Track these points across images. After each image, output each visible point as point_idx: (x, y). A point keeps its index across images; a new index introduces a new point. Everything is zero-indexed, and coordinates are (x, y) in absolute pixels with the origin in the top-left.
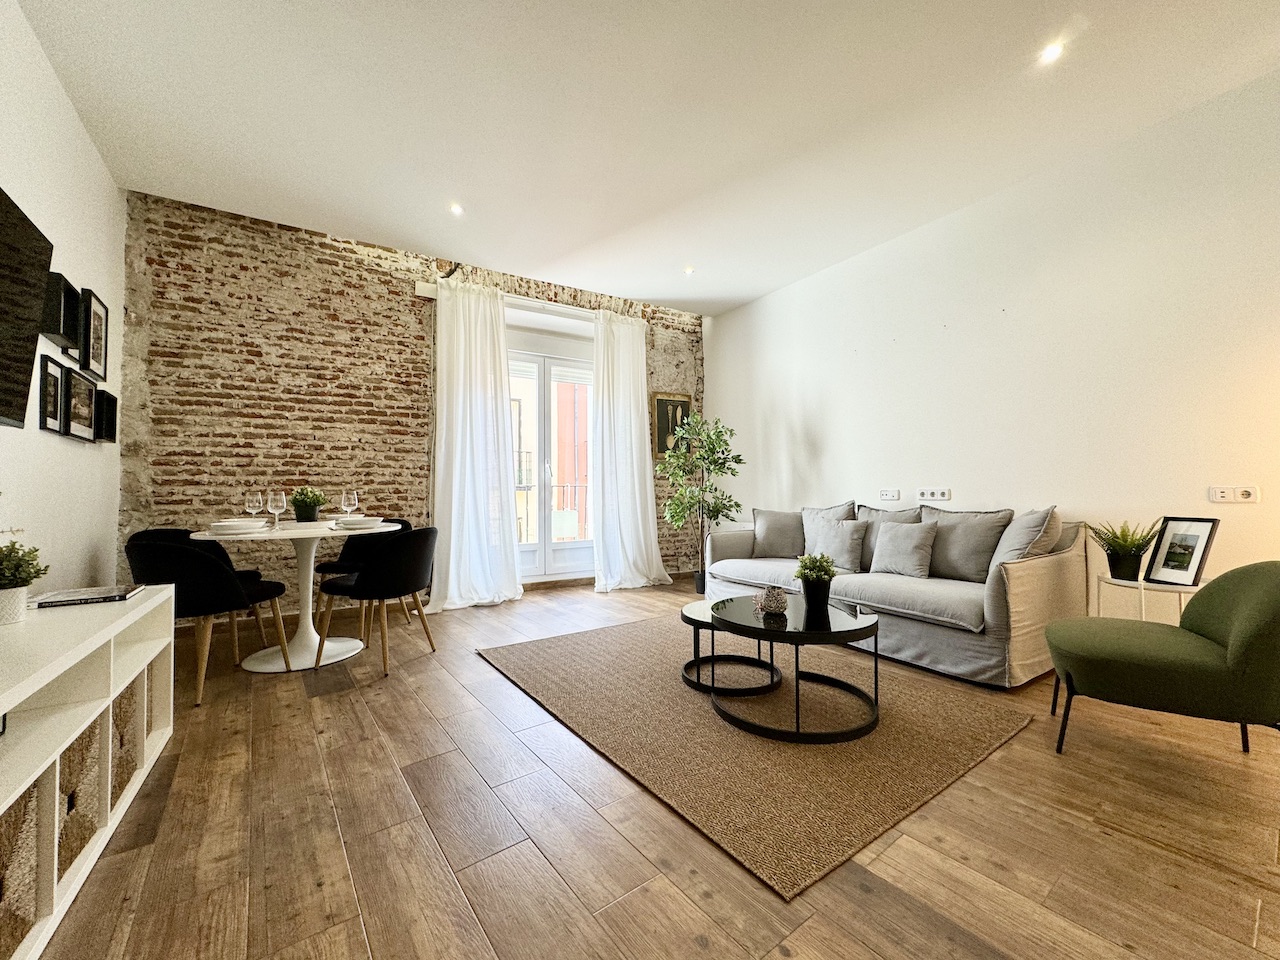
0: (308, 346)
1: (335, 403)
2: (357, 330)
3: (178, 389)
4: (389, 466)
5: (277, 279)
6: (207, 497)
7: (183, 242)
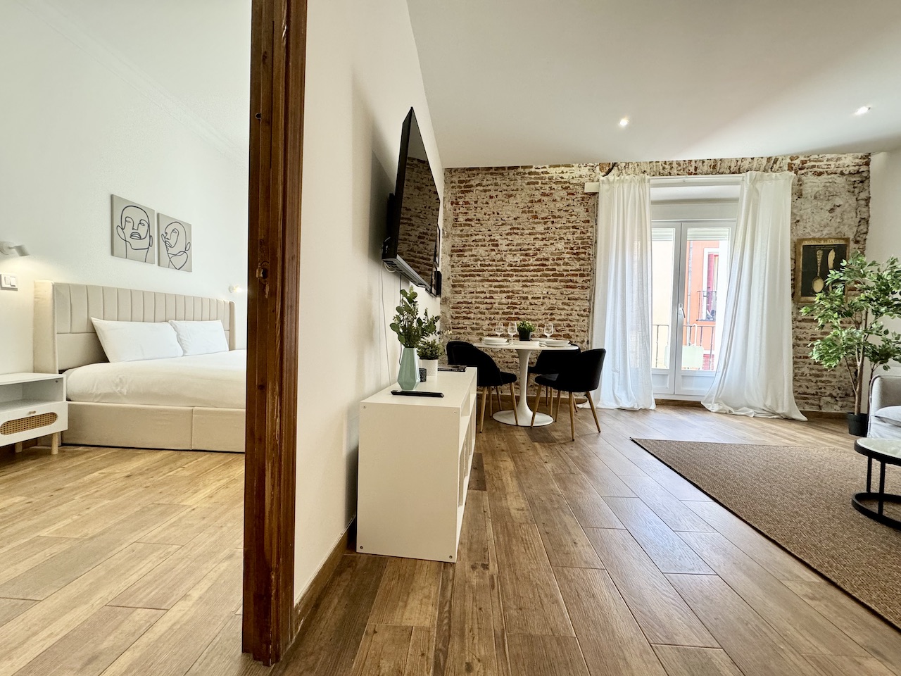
0: (521, 237)
1: (534, 270)
2: (548, 223)
3: (462, 269)
4: (564, 309)
5: (507, 200)
6: (473, 326)
7: (465, 189)
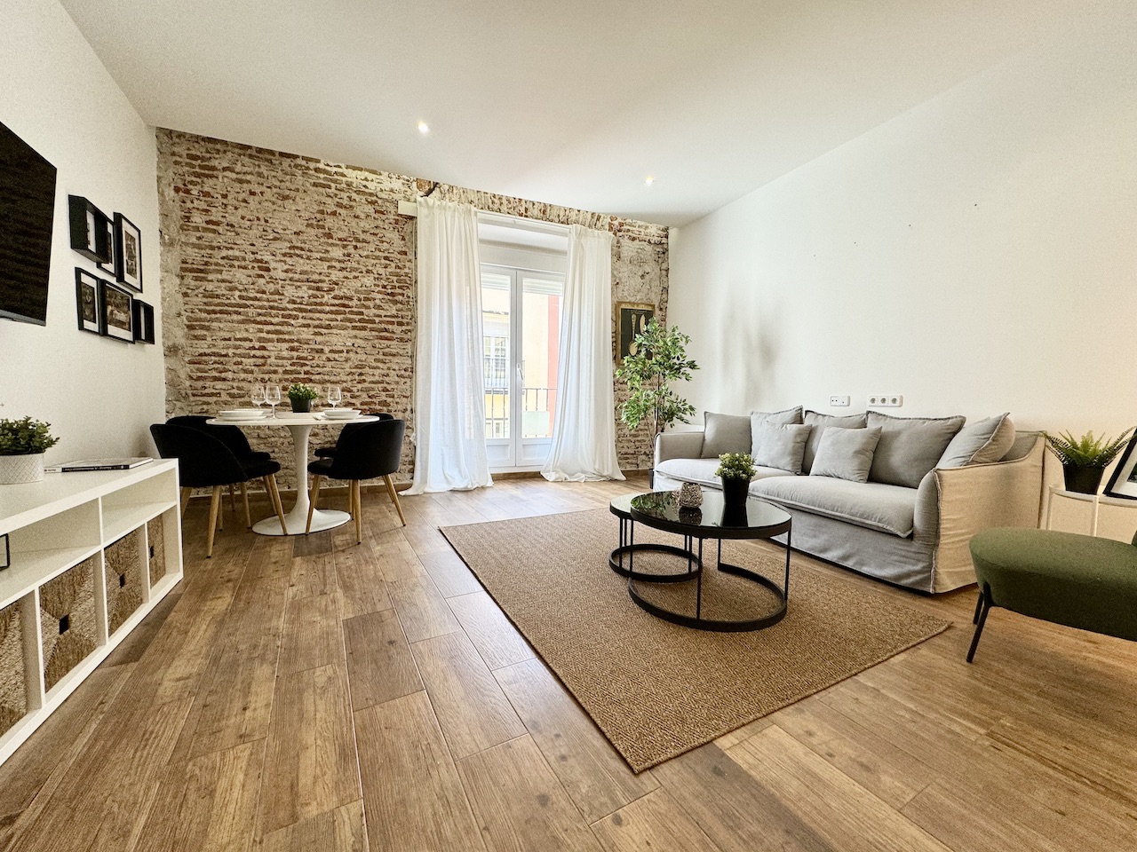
0: (308, 261)
1: (331, 312)
2: (349, 247)
3: (205, 300)
4: (379, 368)
5: (280, 202)
6: (232, 391)
7: (203, 171)
